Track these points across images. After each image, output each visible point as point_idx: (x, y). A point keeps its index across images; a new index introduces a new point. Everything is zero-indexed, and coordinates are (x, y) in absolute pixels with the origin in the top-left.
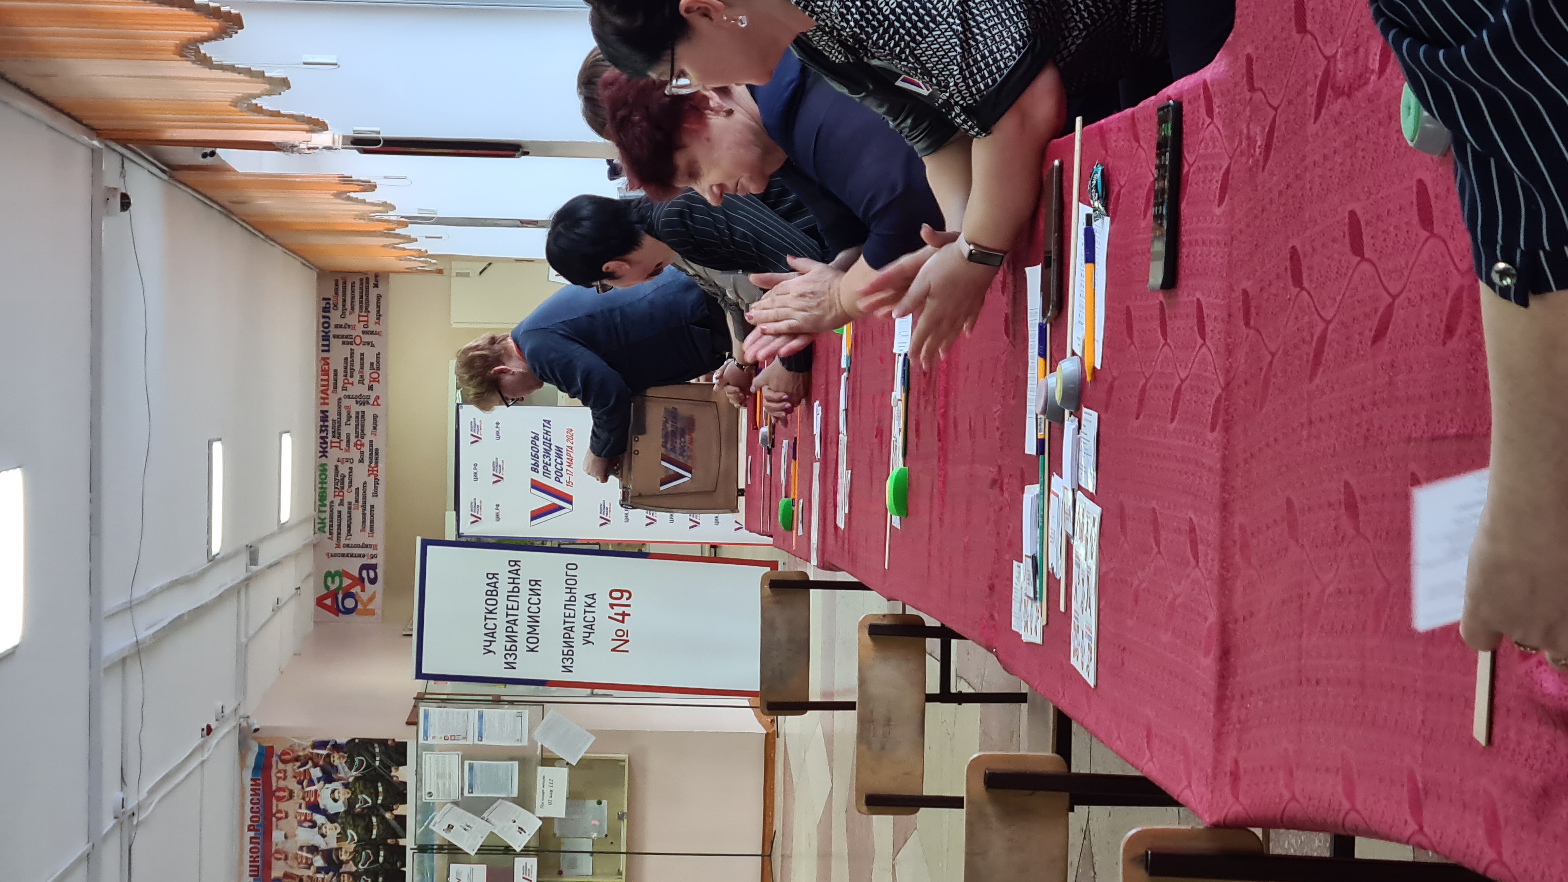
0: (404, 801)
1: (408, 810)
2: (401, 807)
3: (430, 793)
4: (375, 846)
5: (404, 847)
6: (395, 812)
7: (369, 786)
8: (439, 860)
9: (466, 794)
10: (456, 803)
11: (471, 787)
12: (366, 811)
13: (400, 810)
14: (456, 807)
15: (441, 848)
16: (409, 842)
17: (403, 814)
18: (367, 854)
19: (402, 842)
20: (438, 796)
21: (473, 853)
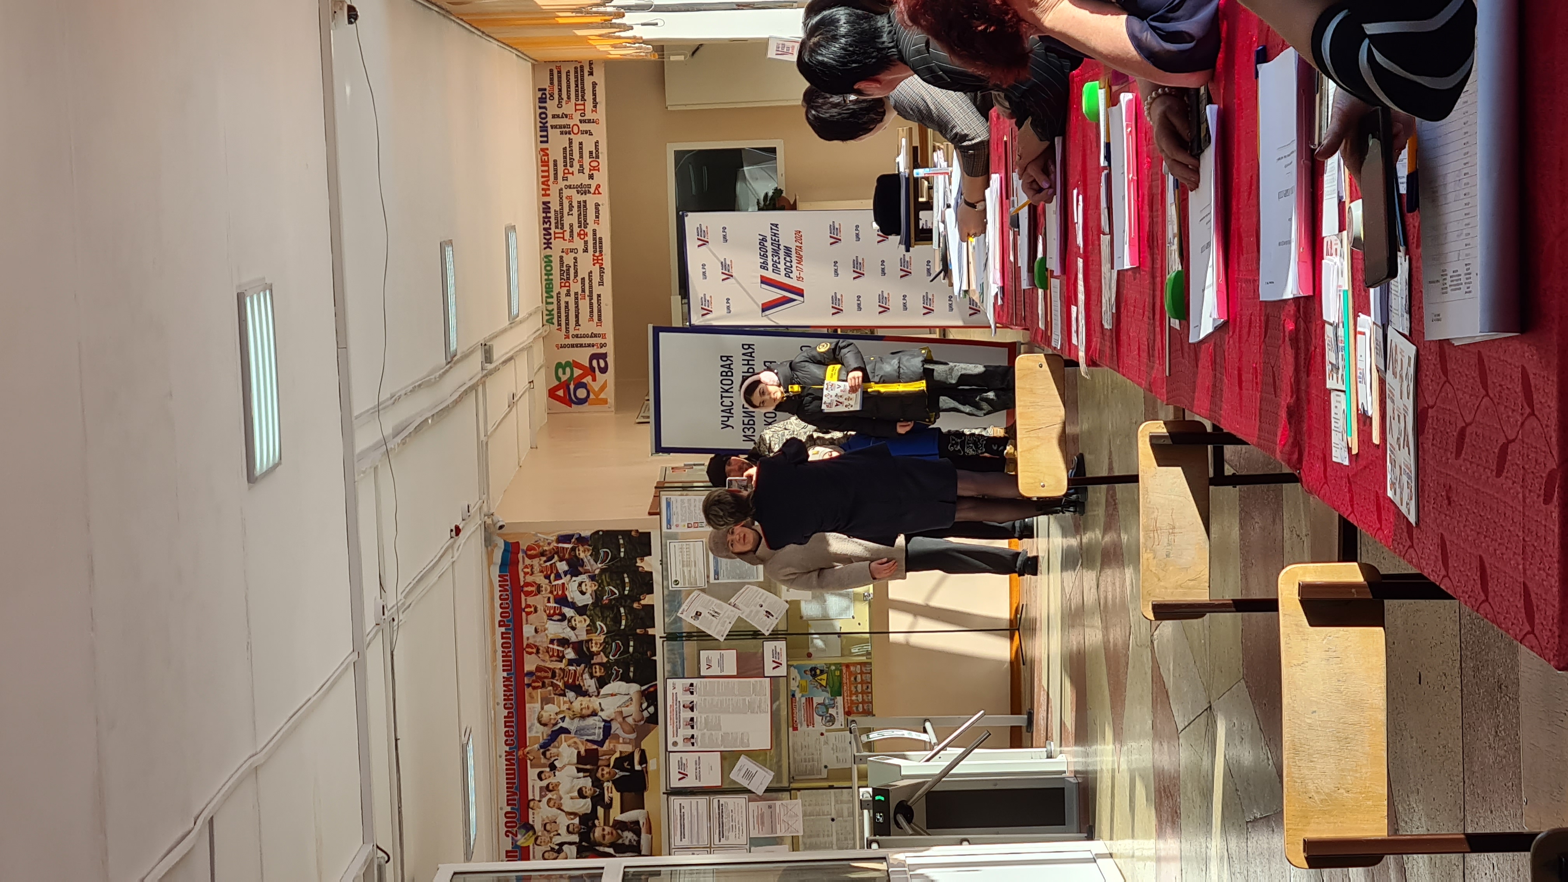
0: (651, 591)
1: (656, 599)
2: (648, 596)
3: (676, 581)
4: (625, 636)
5: (654, 636)
6: (642, 602)
7: (615, 577)
8: (689, 647)
9: (712, 580)
10: (703, 590)
11: (717, 573)
12: (613, 602)
13: (647, 600)
14: (702, 594)
15: (690, 636)
16: (658, 631)
17: (651, 603)
18: (617, 644)
19: (651, 631)
20: (684, 584)
21: (722, 639)
